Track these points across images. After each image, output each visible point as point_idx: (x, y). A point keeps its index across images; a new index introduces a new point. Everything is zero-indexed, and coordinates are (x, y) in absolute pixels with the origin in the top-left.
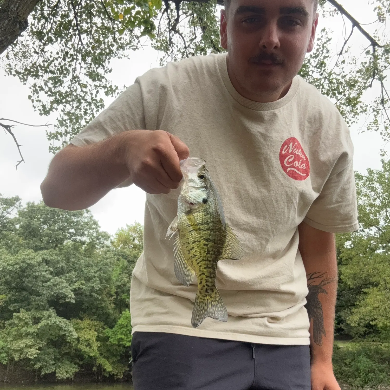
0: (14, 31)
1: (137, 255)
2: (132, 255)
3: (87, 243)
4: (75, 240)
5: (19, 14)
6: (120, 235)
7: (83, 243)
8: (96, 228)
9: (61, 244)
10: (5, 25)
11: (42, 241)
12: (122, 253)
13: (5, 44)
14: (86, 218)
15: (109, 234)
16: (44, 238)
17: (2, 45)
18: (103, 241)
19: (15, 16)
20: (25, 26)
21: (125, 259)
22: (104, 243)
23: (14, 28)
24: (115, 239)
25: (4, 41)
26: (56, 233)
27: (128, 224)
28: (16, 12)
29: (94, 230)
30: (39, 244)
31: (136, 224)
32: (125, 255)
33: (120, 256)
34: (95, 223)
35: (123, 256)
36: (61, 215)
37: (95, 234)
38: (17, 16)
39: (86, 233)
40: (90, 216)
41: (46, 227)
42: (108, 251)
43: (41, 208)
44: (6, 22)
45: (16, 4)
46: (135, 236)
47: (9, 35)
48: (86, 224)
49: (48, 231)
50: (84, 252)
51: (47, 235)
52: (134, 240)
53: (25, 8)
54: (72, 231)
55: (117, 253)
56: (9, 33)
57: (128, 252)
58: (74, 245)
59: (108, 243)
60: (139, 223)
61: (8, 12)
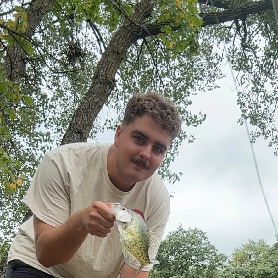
0: (105, 91)
1: (253, 270)
2: (249, 271)
3: (207, 266)
4: (197, 265)
5: (108, 76)
6: (236, 255)
7: (204, 267)
8: (214, 252)
9: (187, 270)
10: (98, 88)
11: (171, 270)
12: (240, 271)
13: (100, 104)
14: (204, 244)
15: (226, 256)
16: (172, 267)
17: (98, 106)
18: (221, 262)
19: (104, 79)
20: (113, 84)
21: (243, 275)
22: (222, 264)
23: (105, 88)
24: (232, 259)
25: (99, 102)
26: (181, 261)
27: (243, 244)
28: (105, 75)
29: (213, 254)
30: (168, 272)
31: (250, 242)
32: (242, 272)
33: (238, 273)
34: (213, 248)
35: (240, 273)
36: (183, 245)
37: (214, 257)
38: (106, 78)
39: (206, 257)
40: (208, 242)
41: (173, 257)
42: (227, 270)
43: (167, 242)
44: (99, 85)
45: (104, 69)
46: (251, 253)
47: (103, 96)
48: (205, 249)
49: (175, 261)
50: (206, 275)
51: (174, 263)
52: (250, 257)
53: (111, 69)
54: (193, 257)
55: (234, 271)
56: (102, 94)
57: (245, 270)
58: (197, 269)
59: (226, 263)
60: (253, 240)
61: (99, 77)
